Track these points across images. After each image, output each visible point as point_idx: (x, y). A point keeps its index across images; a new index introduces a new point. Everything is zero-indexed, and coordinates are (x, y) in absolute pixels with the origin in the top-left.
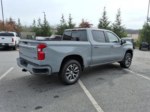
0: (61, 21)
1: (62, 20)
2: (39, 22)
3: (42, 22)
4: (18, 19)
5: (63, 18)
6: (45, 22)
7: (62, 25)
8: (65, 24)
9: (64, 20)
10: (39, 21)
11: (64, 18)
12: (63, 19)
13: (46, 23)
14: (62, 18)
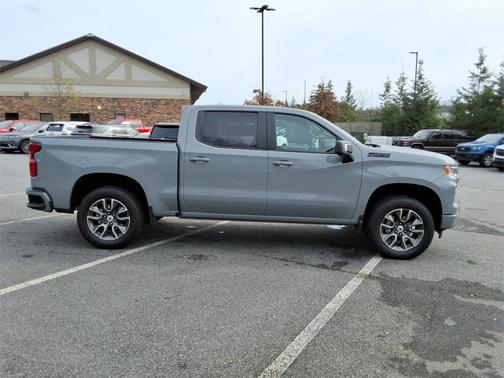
0: (474, 75)
1: (477, 71)
2: (401, 89)
3: (409, 88)
4: (346, 84)
5: (481, 63)
6: (420, 86)
7: (475, 93)
8: (489, 85)
9: (484, 71)
10: (401, 84)
11: (486, 64)
12: (482, 66)
13: (420, 91)
14: (478, 65)
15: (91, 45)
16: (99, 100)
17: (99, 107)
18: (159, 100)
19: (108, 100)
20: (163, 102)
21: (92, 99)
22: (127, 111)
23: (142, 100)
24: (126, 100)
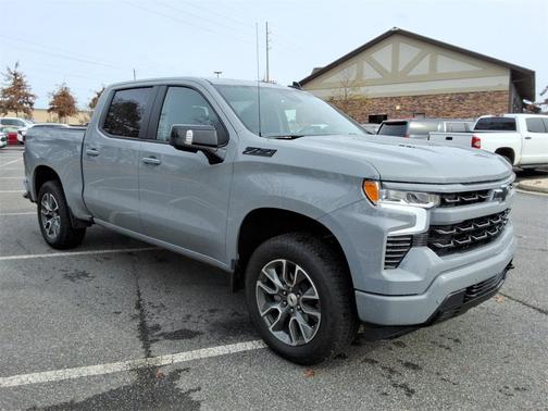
15: (395, 39)
16: (398, 99)
17: (398, 108)
18: (467, 94)
19: (408, 98)
20: (471, 96)
21: (392, 99)
22: (428, 109)
23: (447, 95)
24: (427, 97)
